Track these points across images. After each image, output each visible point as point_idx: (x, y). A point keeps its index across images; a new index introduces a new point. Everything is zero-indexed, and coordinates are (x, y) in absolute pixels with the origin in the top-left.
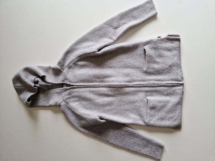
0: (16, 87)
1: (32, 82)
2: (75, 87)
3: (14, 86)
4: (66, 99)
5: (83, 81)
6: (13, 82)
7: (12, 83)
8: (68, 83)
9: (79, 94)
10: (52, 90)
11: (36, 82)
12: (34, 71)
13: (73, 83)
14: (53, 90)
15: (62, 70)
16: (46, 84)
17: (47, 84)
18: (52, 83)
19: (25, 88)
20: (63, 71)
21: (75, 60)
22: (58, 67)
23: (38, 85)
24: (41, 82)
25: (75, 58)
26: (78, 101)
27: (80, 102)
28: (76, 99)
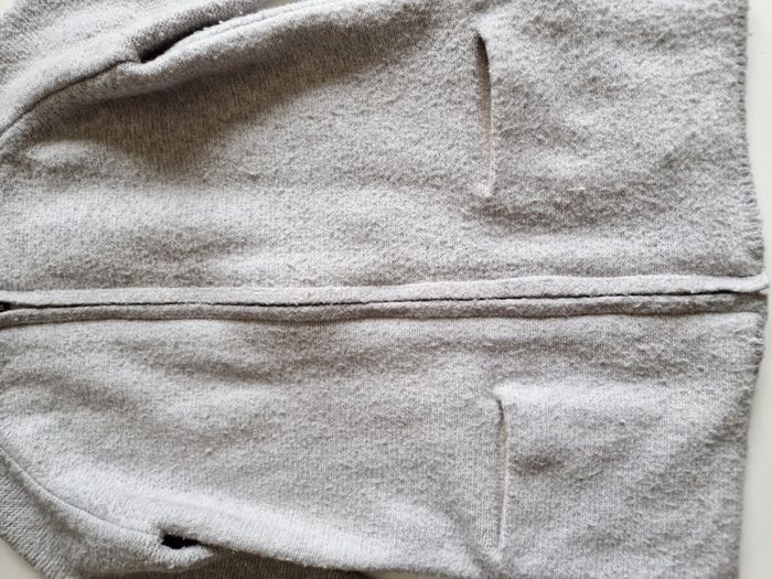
2: (20, 317)
9: (48, 364)
26: (51, 410)
27: (62, 416)
28: (35, 392)
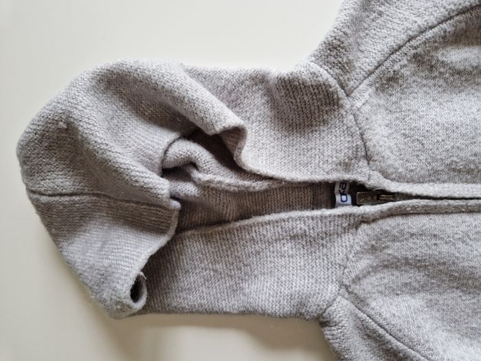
0: (44, 199)
1: (150, 167)
2: (414, 207)
3: (31, 191)
4: (357, 280)
5: (469, 172)
6: (25, 160)
7: (14, 168)
8: (374, 179)
9: (434, 251)
10: (260, 219)
11: (176, 170)
12: (169, 93)
13: (400, 179)
14: (267, 218)
15: (341, 93)
16: (241, 182)
17: (247, 183)
18: (271, 178)
19: (94, 203)
20: (347, 103)
21: (429, 34)
22: (326, 75)
23: (188, 189)
24: (212, 172)
25: (432, 20)
26: (419, 291)
27: (429, 297)
28: (406, 276)
